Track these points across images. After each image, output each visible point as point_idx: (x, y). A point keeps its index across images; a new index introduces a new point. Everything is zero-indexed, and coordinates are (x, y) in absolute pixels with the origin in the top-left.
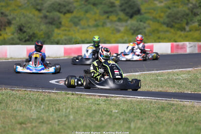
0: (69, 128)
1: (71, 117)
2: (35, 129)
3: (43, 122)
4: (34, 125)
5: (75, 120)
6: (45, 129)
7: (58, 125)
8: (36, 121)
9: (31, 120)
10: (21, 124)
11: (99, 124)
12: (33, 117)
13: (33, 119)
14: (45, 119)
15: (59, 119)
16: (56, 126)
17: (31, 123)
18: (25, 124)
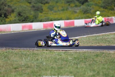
0: (43, 69)
1: (44, 63)
2: (23, 71)
3: (28, 67)
4: (23, 69)
5: (46, 64)
6: (29, 71)
7: (37, 68)
8: (24, 67)
10: (15, 68)
12: (22, 65)
13: (23, 66)
14: (29, 65)
15: (37, 65)
17: (21, 68)
18: (18, 69)
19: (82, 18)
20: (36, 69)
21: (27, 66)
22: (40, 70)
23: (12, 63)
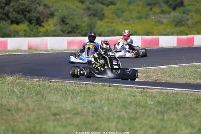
0: (103, 119)
1: (106, 109)
2: (69, 121)
3: (76, 114)
4: (68, 116)
5: (109, 110)
6: (78, 120)
7: (92, 116)
8: (71, 113)
9: (66, 111)
10: (55, 115)
11: (132, 116)
12: (67, 109)
13: (68, 111)
14: (79, 110)
15: (94, 110)
17: (65, 114)
18: (60, 115)
19: (172, 34)
20: (90, 118)
21: (75, 112)
22: (98, 121)
23: (50, 105)
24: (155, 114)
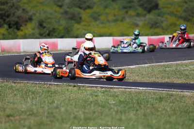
0: (57, 120)
1: (63, 109)
2: (22, 122)
3: (31, 115)
4: (22, 117)
5: (67, 111)
6: (32, 121)
7: (47, 117)
8: (26, 114)
9: (20, 112)
10: (8, 116)
12: (23, 110)
13: (22, 112)
14: (35, 111)
15: (50, 111)
16: (44, 119)
17: (20, 115)
18: (14, 117)
21: (31, 113)
22: (52, 121)
23: (5, 106)
24: (114, 113)
